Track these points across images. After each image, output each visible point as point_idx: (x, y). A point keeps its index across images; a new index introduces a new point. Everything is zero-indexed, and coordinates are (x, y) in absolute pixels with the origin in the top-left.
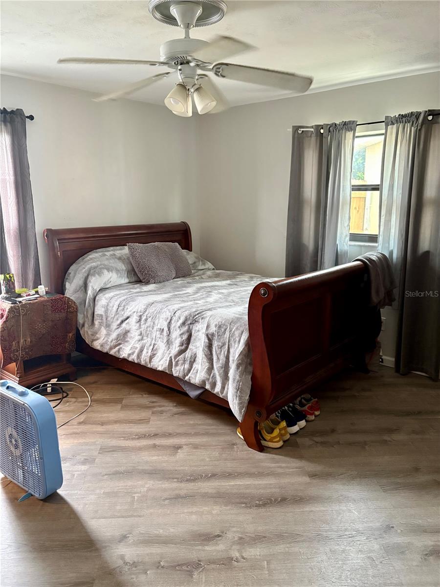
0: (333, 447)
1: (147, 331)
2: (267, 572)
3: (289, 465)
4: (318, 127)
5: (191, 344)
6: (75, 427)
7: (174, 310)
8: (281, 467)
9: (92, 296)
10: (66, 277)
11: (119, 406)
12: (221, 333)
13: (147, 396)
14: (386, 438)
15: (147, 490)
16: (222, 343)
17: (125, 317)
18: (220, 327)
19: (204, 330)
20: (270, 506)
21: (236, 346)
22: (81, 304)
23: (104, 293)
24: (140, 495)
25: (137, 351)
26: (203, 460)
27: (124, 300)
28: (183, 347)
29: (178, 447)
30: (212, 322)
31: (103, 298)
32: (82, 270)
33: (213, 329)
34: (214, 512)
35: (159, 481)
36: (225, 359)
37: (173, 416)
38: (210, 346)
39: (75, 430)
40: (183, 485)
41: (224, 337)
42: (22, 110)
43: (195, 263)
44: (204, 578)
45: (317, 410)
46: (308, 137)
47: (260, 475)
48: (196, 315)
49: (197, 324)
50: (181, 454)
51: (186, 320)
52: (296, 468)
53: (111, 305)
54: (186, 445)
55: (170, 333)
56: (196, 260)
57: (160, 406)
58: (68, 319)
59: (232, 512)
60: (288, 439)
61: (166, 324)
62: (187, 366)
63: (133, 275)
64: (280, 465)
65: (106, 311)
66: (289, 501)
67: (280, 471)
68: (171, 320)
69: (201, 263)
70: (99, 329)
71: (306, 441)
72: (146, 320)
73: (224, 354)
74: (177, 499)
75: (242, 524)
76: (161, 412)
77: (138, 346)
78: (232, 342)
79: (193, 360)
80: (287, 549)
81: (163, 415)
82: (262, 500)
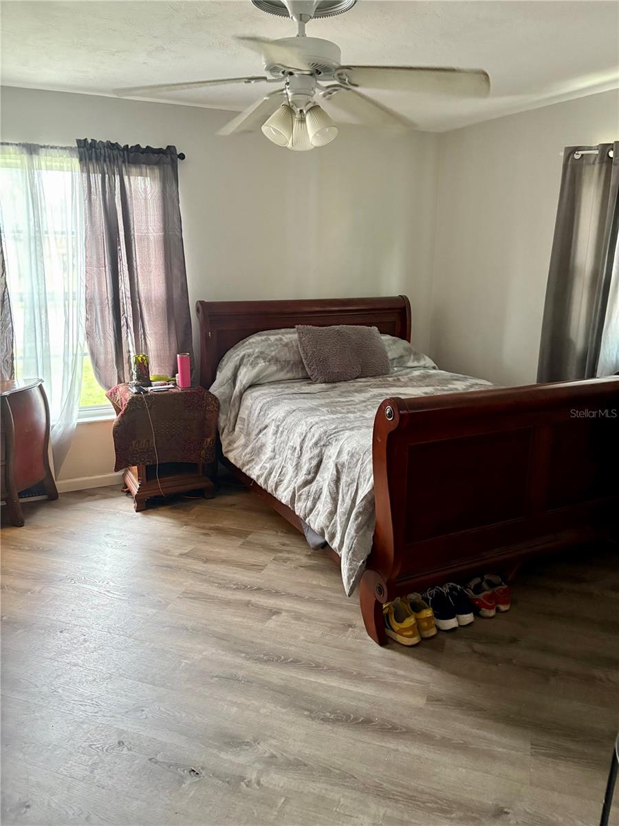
0: (497, 665)
1: (280, 447)
2: (276, 813)
3: (408, 674)
4: (605, 148)
5: (319, 474)
6: (173, 558)
7: (312, 423)
8: (395, 674)
9: (238, 394)
10: (219, 365)
11: (241, 541)
12: (351, 465)
13: (282, 534)
14: (598, 673)
15: (202, 659)
16: (351, 479)
17: (264, 426)
18: (352, 456)
19: (334, 458)
20: (342, 725)
21: (365, 486)
22: (225, 401)
23: (253, 390)
24: (189, 662)
25: (266, 472)
26: (295, 637)
27: (268, 402)
28: (310, 477)
29: (276, 612)
30: (346, 446)
31: (249, 398)
32: (235, 357)
33: (345, 458)
34: (263, 711)
35: (223, 651)
36: (350, 502)
37: (296, 568)
38: (337, 481)
39: (170, 563)
40: (248, 664)
41: (354, 471)
42: (174, 147)
43: (401, 357)
44: (193, 792)
45: (505, 603)
46: (590, 164)
47: (359, 677)
48: (331, 435)
49: (330, 447)
50: (272, 623)
51: (320, 439)
52: (418, 682)
53: (254, 407)
54: (287, 611)
55: (301, 454)
56: (405, 353)
57: (289, 552)
58: (206, 419)
59: (286, 717)
60: (433, 637)
61: (299, 440)
62: (309, 504)
63: (300, 369)
64: (396, 670)
65: (249, 416)
66: (374, 725)
67: (391, 679)
68: (305, 436)
69: (412, 357)
70: (238, 438)
71: (460, 646)
72: (282, 432)
73: (351, 495)
74: (230, 680)
75: (287, 737)
76: (286, 560)
77: (268, 466)
78: (362, 480)
79: (317, 497)
80: (323, 791)
81: (285, 564)
82: (336, 713)
